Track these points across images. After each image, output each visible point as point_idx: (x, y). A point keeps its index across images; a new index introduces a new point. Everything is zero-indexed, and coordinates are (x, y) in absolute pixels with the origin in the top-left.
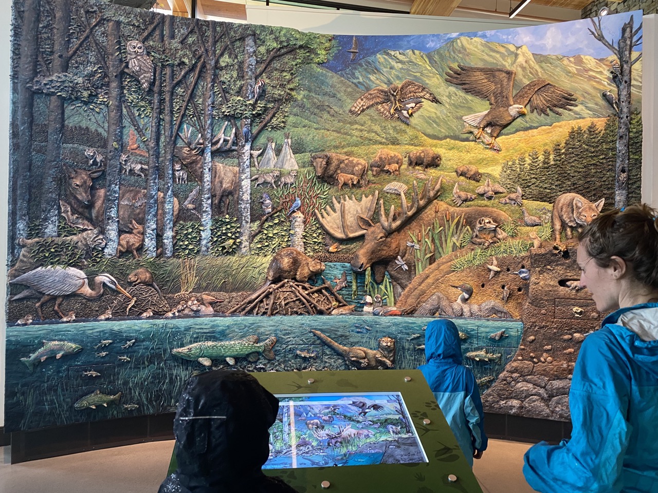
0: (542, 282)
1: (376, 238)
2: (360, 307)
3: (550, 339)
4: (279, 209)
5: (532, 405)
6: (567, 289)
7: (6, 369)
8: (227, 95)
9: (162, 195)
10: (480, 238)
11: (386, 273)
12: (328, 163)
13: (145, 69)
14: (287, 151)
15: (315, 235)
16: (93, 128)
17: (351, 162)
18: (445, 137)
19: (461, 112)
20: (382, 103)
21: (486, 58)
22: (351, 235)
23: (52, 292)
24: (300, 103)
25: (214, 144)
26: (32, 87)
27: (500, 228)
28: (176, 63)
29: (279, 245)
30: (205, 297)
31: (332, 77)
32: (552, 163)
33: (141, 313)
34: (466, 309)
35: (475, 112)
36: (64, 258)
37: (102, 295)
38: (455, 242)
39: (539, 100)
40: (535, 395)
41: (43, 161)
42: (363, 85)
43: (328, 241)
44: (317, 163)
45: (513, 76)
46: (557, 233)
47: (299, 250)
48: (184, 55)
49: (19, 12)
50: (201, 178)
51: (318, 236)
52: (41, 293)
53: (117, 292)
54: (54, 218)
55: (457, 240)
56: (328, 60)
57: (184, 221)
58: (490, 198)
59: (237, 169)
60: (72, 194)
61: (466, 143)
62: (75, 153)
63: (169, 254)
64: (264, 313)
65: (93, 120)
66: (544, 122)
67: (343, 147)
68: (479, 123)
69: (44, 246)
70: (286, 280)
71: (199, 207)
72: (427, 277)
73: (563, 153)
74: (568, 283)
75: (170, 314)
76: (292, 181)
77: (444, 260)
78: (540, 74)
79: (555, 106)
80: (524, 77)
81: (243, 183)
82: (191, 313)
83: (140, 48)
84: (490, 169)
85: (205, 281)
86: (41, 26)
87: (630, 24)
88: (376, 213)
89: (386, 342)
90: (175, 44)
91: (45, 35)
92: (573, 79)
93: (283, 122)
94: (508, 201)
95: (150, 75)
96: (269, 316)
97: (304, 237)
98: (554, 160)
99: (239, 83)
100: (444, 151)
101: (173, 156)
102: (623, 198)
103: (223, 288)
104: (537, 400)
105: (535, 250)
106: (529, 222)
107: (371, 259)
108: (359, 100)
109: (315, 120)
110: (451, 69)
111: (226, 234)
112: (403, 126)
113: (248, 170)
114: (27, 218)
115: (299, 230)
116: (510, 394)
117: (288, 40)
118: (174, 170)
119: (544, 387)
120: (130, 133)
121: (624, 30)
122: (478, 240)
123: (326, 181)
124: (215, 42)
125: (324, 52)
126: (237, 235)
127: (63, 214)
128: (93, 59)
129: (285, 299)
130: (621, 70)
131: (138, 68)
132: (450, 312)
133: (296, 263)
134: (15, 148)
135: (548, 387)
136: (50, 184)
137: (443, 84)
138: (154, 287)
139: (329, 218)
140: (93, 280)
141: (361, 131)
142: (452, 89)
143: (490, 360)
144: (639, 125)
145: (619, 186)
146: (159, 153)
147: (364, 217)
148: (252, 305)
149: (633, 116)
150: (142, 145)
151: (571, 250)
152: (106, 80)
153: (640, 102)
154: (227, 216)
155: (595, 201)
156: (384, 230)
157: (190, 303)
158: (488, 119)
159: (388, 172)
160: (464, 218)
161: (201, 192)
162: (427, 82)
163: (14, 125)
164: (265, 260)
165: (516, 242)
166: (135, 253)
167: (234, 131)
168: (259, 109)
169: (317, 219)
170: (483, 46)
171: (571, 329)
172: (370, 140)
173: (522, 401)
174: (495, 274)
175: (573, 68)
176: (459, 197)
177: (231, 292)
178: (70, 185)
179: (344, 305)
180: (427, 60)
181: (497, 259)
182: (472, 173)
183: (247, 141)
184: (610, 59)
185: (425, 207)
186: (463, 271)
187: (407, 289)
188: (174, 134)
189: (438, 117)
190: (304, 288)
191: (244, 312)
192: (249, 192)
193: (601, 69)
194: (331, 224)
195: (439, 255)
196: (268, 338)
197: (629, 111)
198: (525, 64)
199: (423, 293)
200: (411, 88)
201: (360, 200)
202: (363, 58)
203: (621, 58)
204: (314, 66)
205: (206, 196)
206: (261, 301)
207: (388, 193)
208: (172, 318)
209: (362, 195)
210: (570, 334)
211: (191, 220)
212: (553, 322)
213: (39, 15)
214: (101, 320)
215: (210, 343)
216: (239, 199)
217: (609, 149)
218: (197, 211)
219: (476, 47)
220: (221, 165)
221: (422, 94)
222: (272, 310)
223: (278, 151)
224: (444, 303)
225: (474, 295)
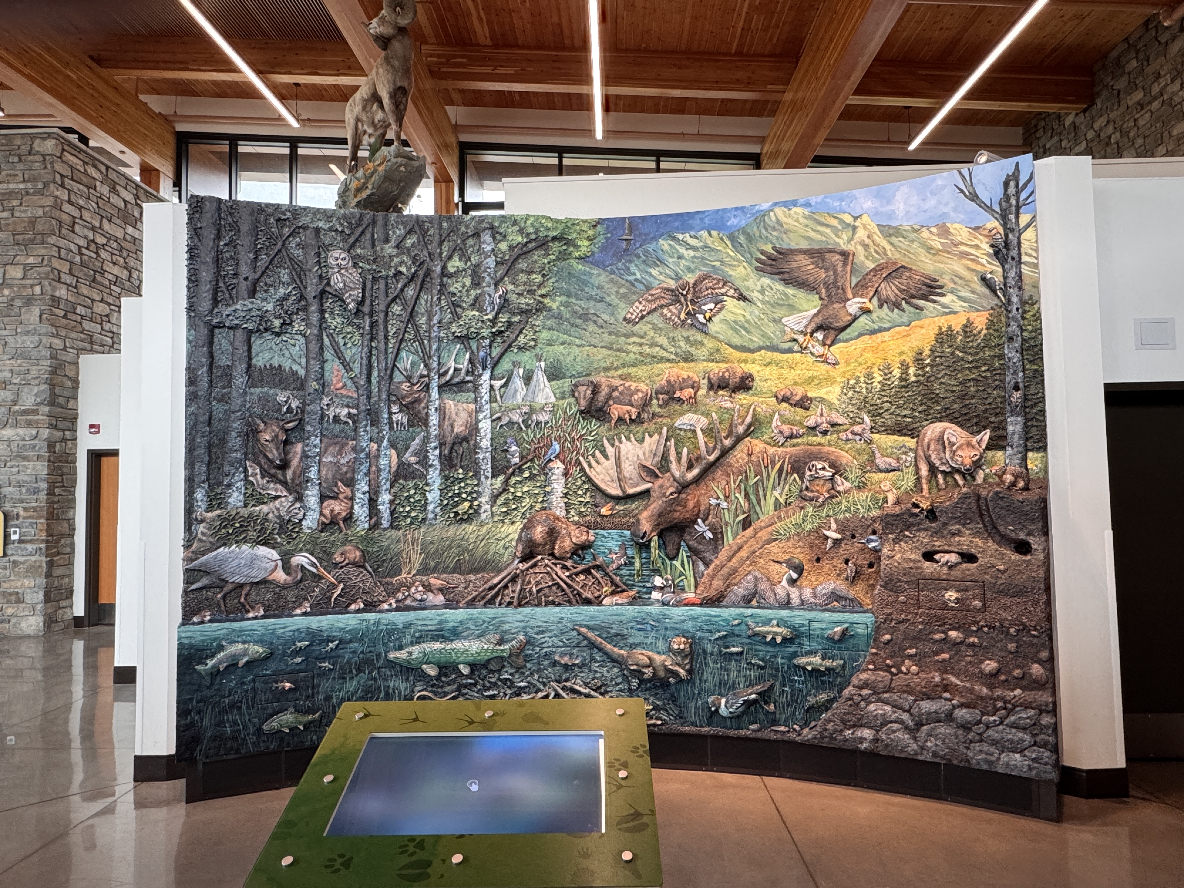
0: (899, 556)
1: (664, 495)
2: (646, 593)
3: (916, 639)
4: (529, 457)
5: (892, 736)
6: (935, 565)
7: (178, 680)
8: (458, 309)
9: (375, 446)
10: (812, 491)
11: (682, 543)
12: (595, 392)
13: (351, 285)
14: (540, 378)
15: (580, 492)
16: (287, 365)
17: (628, 388)
18: (759, 349)
19: (779, 313)
20: (667, 306)
21: (812, 234)
22: (631, 491)
23: (237, 579)
24: (556, 311)
25: (441, 375)
26: (211, 320)
27: (841, 475)
28: (391, 274)
29: (532, 507)
30: (433, 581)
31: (599, 275)
32: (913, 379)
33: (349, 605)
34: (794, 594)
35: (800, 311)
36: (253, 534)
37: (301, 581)
38: (778, 497)
39: (889, 290)
40: (895, 722)
41: (226, 411)
42: (642, 283)
43: (599, 499)
44: (579, 393)
45: (851, 258)
46: (924, 481)
47: (558, 513)
48: (401, 263)
49: (195, 229)
50: (425, 422)
51: (585, 494)
52: (223, 580)
53: (320, 577)
54: (238, 484)
55: (781, 494)
56: (593, 254)
57: (405, 480)
58: (825, 433)
59: (472, 406)
60: (261, 451)
61: (788, 355)
62: (264, 400)
63: (385, 524)
64: (510, 604)
65: (287, 354)
66: (899, 320)
67: (616, 369)
68: (806, 327)
69: (226, 521)
70: (540, 557)
71: (424, 460)
72: (740, 548)
73: (928, 365)
74: (937, 557)
75: (385, 606)
76: (547, 418)
77: (763, 524)
78: (889, 253)
79: (913, 297)
80: (867, 258)
81: (481, 425)
82: (414, 604)
83: (344, 259)
84: (824, 390)
85: (433, 560)
86: (222, 243)
87: (1015, 176)
88: (665, 457)
89: (679, 643)
90: (389, 249)
91: (227, 255)
92: (937, 258)
93: (533, 340)
94: (850, 436)
95: (357, 293)
96: (516, 607)
97: (566, 495)
98: (916, 375)
99: (473, 293)
100: (758, 368)
101: (389, 394)
102: (1019, 428)
103: (457, 569)
104: (898, 730)
105: (890, 507)
106: (882, 466)
107: (658, 525)
108: (637, 304)
109: (577, 335)
110: (763, 253)
111: (459, 495)
112: (699, 337)
113: (488, 406)
114: (206, 485)
115: (558, 486)
116: (859, 719)
117: (537, 231)
118: (390, 413)
119: (908, 711)
120: (333, 367)
121: (1006, 184)
122: (810, 494)
123: (593, 417)
124: (441, 243)
125: (586, 243)
126: (475, 495)
127: (251, 478)
128: (286, 278)
129: (538, 583)
130: (1005, 242)
131: (341, 285)
132: (772, 599)
133: (552, 534)
134: (192, 397)
135: (915, 711)
136: (234, 440)
137: (752, 275)
138: (366, 570)
139: (599, 468)
140: (289, 562)
141: (641, 345)
142: (766, 281)
143: (828, 669)
144: (1036, 320)
145: (1012, 411)
146: (370, 392)
147: (648, 464)
148: (494, 592)
149: (1027, 308)
150: (349, 383)
151: (937, 507)
152: (303, 303)
153: (1036, 286)
154: (461, 471)
155: (979, 432)
156: (676, 484)
157: (413, 590)
158: (818, 320)
159: (679, 400)
160: (789, 463)
161: (426, 440)
162: (731, 272)
163: (190, 370)
164: (512, 528)
165: (863, 496)
166: (342, 525)
167: (468, 356)
168: (500, 325)
169: (582, 470)
170: (806, 218)
171: (944, 625)
172: (654, 357)
173: (877, 731)
174: (834, 544)
175: (936, 243)
176: (781, 432)
177: (468, 574)
178: (258, 440)
179: (623, 591)
180: (728, 243)
181: (836, 521)
182: (798, 398)
183: (484, 368)
184: (989, 226)
185: (733, 447)
186: (788, 539)
187: (712, 566)
188: (390, 366)
189: (747, 321)
190: (565, 568)
191: (482, 603)
192: (489, 436)
193: (976, 242)
194: (602, 476)
195: (756, 517)
196: (515, 638)
197: (1021, 300)
198: (867, 241)
199: (734, 571)
200: (707, 283)
201: (641, 441)
202: (641, 246)
203: (1004, 225)
204: (573, 262)
205: (433, 445)
206: (506, 587)
207: (680, 429)
208: (388, 611)
209: (643, 434)
210: (943, 632)
211: (414, 478)
212: (917, 614)
213: (219, 231)
214: (296, 615)
215: (437, 645)
216: (476, 446)
217: (995, 356)
218: (422, 465)
219: (797, 220)
220: (451, 402)
221: (723, 291)
222: (520, 600)
223: (528, 379)
224: (764, 586)
225: (805, 573)
